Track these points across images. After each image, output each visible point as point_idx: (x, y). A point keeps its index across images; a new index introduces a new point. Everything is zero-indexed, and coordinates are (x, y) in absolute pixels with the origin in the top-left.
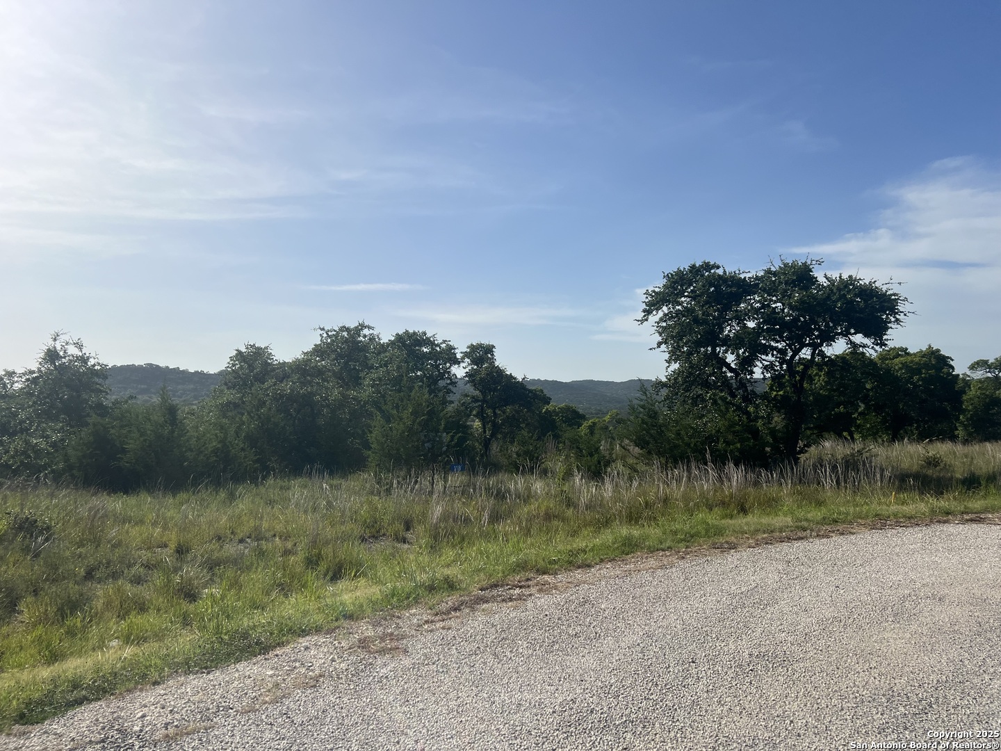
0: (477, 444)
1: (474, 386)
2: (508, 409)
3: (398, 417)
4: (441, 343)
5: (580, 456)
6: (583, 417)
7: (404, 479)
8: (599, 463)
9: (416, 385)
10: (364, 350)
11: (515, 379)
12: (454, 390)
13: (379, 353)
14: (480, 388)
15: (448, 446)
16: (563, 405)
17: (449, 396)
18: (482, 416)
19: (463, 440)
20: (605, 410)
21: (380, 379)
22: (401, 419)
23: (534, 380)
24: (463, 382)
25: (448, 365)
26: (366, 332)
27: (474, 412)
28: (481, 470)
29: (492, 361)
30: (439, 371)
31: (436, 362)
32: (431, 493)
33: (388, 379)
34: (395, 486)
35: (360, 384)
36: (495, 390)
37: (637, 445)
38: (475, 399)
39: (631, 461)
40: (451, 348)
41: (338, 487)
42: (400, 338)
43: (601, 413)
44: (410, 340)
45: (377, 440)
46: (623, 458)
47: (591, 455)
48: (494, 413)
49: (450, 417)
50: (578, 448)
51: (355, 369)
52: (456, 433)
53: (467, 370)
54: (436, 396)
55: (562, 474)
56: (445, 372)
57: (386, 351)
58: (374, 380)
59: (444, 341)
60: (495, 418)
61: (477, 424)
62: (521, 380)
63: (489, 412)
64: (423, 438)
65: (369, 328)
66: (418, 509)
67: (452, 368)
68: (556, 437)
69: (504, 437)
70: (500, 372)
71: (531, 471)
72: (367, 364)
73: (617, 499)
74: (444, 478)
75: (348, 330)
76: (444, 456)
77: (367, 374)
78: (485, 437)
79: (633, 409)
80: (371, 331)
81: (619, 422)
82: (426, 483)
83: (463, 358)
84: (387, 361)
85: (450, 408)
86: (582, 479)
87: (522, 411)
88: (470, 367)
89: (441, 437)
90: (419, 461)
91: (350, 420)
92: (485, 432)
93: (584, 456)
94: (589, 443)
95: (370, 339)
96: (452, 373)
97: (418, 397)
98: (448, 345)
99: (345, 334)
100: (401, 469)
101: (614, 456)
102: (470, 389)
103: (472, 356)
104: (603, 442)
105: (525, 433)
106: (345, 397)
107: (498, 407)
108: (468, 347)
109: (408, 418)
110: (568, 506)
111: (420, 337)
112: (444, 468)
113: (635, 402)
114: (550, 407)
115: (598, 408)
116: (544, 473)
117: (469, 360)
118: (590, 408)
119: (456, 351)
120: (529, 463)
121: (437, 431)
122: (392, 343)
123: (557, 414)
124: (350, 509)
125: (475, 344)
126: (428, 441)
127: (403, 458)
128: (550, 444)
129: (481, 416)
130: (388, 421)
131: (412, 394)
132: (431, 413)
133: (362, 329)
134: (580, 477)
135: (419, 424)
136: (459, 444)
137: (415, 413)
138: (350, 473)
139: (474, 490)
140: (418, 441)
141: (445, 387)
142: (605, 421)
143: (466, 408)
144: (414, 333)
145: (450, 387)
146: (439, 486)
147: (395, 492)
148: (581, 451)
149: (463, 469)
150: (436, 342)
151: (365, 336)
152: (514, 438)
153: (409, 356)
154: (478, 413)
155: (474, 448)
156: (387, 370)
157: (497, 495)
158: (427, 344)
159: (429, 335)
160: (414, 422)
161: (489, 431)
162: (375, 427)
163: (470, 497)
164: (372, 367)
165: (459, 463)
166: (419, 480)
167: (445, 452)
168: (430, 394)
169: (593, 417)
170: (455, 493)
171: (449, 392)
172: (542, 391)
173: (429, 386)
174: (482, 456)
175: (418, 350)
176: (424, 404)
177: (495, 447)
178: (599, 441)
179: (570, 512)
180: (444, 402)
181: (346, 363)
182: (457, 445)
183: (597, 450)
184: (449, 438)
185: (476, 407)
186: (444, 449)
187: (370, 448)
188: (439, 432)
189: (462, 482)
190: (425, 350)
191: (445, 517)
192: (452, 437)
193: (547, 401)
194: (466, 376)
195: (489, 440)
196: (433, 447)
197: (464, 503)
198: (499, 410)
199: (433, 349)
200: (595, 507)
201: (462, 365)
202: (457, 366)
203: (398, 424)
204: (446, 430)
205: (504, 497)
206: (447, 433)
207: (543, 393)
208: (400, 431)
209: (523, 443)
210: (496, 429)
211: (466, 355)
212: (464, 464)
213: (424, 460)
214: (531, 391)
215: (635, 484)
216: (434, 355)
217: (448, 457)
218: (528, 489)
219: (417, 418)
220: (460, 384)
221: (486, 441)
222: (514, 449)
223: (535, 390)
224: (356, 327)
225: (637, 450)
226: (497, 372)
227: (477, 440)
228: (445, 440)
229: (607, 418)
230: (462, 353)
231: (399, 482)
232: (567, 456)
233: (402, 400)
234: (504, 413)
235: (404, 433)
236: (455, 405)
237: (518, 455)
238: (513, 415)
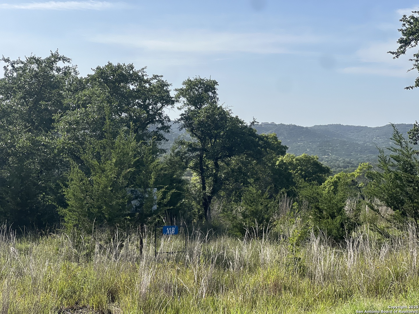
0: (194, 203)
1: (192, 131)
2: (234, 160)
3: (100, 168)
4: (152, 79)
5: (319, 218)
6: (327, 171)
7: (107, 243)
8: (342, 225)
9: (120, 131)
10: (58, 87)
11: (242, 123)
12: (166, 136)
13: (76, 91)
14: (199, 133)
15: (159, 204)
16: (302, 156)
17: (160, 144)
18: (202, 169)
19: (177, 197)
20: (355, 163)
21: (77, 123)
22: (103, 171)
23: (267, 124)
24: (177, 125)
25: (159, 105)
26: (60, 64)
27: (191, 164)
28: (199, 233)
29: (213, 101)
30: (148, 112)
31: (144, 101)
32: (138, 260)
33: (87, 123)
34: (96, 250)
35: (53, 128)
36: (217, 136)
37: (388, 205)
38: (192, 148)
39: (382, 224)
40: (163, 85)
41: (27, 252)
42: (102, 73)
43: (350, 166)
44: (114, 76)
45: (74, 195)
46: (373, 222)
47: (333, 217)
48: (216, 165)
49: (162, 169)
50: (318, 208)
51: (46, 109)
52: (169, 189)
53: (183, 111)
54: (145, 143)
55: (296, 238)
56: (155, 114)
57: (83, 88)
58: (70, 124)
59: (155, 77)
60: (217, 171)
61: (194, 178)
62: (249, 124)
63: (210, 163)
64: (129, 194)
65: (64, 59)
66: (124, 276)
67: (164, 109)
68: (292, 195)
69: (229, 195)
70: (223, 115)
71: (260, 235)
72: (61, 103)
73: (362, 268)
74: (155, 242)
75: (38, 61)
76: (154, 216)
77: (62, 116)
78: (205, 194)
79: (385, 161)
80: (67, 64)
81: (371, 177)
82: (132, 247)
83: (178, 97)
84: (85, 100)
85: (161, 159)
86: (320, 244)
87: (250, 162)
88: (186, 108)
89: (150, 193)
90: (124, 222)
91: (41, 172)
92: (204, 188)
93: (324, 218)
94: (330, 201)
95: (65, 73)
96: (164, 115)
97: (124, 144)
98: (159, 81)
99: (35, 67)
100: (103, 231)
101: (361, 218)
102: (186, 136)
103: (189, 94)
104: (348, 202)
105: (253, 189)
106: (35, 143)
107: (220, 158)
108: (184, 83)
109: (111, 170)
110: (302, 276)
111: (126, 71)
112: (155, 230)
113: (388, 154)
114: (285, 158)
115: (347, 160)
116: (275, 238)
117: (185, 99)
118: (337, 160)
119: (170, 88)
120: (257, 226)
121: (147, 186)
122: (92, 79)
123: (295, 167)
124: (44, 277)
125: (192, 79)
126: (136, 198)
127: (105, 218)
128: (284, 204)
129: (200, 168)
130: (88, 173)
131: (117, 141)
132: (139, 164)
133: (55, 61)
134: (317, 242)
135: (125, 177)
136: (172, 202)
137: (120, 164)
138: (42, 234)
139: (191, 256)
140: (123, 197)
141: (156, 133)
142: (354, 175)
143: (182, 159)
144: (119, 67)
145: (162, 132)
146: (149, 251)
147: (98, 258)
148: (321, 211)
149: (177, 233)
150: (145, 78)
151: (58, 70)
152: (240, 196)
153: (112, 95)
154: (196, 164)
155: (190, 208)
156: (86, 111)
157: (217, 263)
158: (134, 80)
159: (136, 69)
160: (119, 174)
161: (210, 187)
162: (72, 180)
163: (186, 265)
164: (67, 108)
165: (172, 225)
166: (124, 244)
167: (156, 212)
168: (138, 141)
169: (340, 171)
170: (168, 260)
171: (160, 138)
172: (275, 138)
173: (136, 131)
174: (201, 217)
175: (123, 87)
176: (130, 153)
177: (216, 207)
178: (343, 200)
179: (304, 283)
180: (155, 151)
181: (36, 102)
182: (170, 203)
183: (340, 210)
184: (160, 195)
185: (194, 157)
186: (155, 207)
187: (66, 206)
188: (148, 187)
189: (175, 247)
190: (132, 87)
191: (155, 288)
192: (165, 193)
193: (282, 151)
194: (182, 119)
195: (210, 198)
196: (141, 205)
197: (178, 271)
198: (223, 161)
199: (141, 86)
200: (333, 277)
201: (177, 105)
202: (170, 106)
203: (100, 177)
204: (158, 184)
205: (226, 266)
206: (159, 189)
207: (277, 140)
208: (102, 186)
209: (251, 202)
210: (218, 184)
211: (182, 93)
212: (179, 226)
213: (130, 220)
214: (261, 138)
215: (384, 251)
216: (141, 93)
217: (159, 217)
218: (256, 256)
219: (122, 169)
220: (174, 128)
221: (205, 200)
222: (240, 208)
223: (267, 137)
224: (49, 59)
225: (390, 211)
226: (220, 114)
227: (195, 199)
228: (155, 197)
229: (356, 173)
230: (176, 90)
231: (101, 247)
232: (304, 219)
233: (104, 148)
234: (228, 164)
235: (106, 187)
236: (168, 155)
237: (245, 216)
238: (240, 168)
